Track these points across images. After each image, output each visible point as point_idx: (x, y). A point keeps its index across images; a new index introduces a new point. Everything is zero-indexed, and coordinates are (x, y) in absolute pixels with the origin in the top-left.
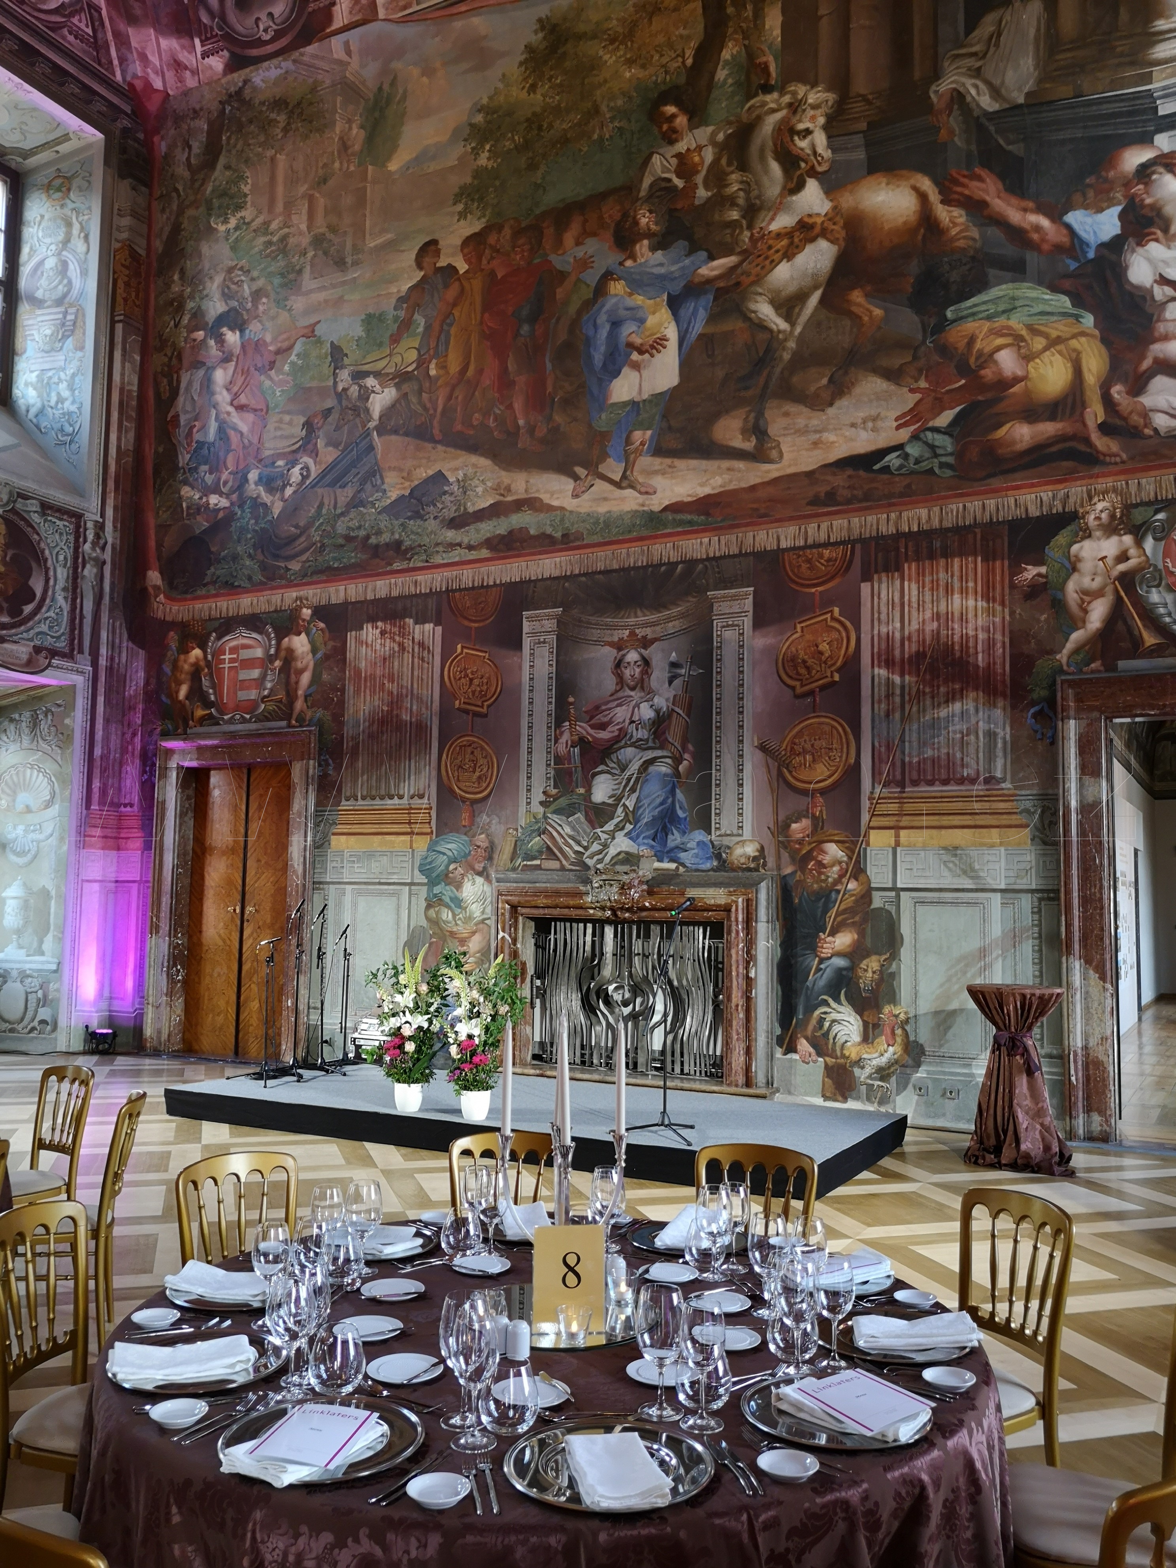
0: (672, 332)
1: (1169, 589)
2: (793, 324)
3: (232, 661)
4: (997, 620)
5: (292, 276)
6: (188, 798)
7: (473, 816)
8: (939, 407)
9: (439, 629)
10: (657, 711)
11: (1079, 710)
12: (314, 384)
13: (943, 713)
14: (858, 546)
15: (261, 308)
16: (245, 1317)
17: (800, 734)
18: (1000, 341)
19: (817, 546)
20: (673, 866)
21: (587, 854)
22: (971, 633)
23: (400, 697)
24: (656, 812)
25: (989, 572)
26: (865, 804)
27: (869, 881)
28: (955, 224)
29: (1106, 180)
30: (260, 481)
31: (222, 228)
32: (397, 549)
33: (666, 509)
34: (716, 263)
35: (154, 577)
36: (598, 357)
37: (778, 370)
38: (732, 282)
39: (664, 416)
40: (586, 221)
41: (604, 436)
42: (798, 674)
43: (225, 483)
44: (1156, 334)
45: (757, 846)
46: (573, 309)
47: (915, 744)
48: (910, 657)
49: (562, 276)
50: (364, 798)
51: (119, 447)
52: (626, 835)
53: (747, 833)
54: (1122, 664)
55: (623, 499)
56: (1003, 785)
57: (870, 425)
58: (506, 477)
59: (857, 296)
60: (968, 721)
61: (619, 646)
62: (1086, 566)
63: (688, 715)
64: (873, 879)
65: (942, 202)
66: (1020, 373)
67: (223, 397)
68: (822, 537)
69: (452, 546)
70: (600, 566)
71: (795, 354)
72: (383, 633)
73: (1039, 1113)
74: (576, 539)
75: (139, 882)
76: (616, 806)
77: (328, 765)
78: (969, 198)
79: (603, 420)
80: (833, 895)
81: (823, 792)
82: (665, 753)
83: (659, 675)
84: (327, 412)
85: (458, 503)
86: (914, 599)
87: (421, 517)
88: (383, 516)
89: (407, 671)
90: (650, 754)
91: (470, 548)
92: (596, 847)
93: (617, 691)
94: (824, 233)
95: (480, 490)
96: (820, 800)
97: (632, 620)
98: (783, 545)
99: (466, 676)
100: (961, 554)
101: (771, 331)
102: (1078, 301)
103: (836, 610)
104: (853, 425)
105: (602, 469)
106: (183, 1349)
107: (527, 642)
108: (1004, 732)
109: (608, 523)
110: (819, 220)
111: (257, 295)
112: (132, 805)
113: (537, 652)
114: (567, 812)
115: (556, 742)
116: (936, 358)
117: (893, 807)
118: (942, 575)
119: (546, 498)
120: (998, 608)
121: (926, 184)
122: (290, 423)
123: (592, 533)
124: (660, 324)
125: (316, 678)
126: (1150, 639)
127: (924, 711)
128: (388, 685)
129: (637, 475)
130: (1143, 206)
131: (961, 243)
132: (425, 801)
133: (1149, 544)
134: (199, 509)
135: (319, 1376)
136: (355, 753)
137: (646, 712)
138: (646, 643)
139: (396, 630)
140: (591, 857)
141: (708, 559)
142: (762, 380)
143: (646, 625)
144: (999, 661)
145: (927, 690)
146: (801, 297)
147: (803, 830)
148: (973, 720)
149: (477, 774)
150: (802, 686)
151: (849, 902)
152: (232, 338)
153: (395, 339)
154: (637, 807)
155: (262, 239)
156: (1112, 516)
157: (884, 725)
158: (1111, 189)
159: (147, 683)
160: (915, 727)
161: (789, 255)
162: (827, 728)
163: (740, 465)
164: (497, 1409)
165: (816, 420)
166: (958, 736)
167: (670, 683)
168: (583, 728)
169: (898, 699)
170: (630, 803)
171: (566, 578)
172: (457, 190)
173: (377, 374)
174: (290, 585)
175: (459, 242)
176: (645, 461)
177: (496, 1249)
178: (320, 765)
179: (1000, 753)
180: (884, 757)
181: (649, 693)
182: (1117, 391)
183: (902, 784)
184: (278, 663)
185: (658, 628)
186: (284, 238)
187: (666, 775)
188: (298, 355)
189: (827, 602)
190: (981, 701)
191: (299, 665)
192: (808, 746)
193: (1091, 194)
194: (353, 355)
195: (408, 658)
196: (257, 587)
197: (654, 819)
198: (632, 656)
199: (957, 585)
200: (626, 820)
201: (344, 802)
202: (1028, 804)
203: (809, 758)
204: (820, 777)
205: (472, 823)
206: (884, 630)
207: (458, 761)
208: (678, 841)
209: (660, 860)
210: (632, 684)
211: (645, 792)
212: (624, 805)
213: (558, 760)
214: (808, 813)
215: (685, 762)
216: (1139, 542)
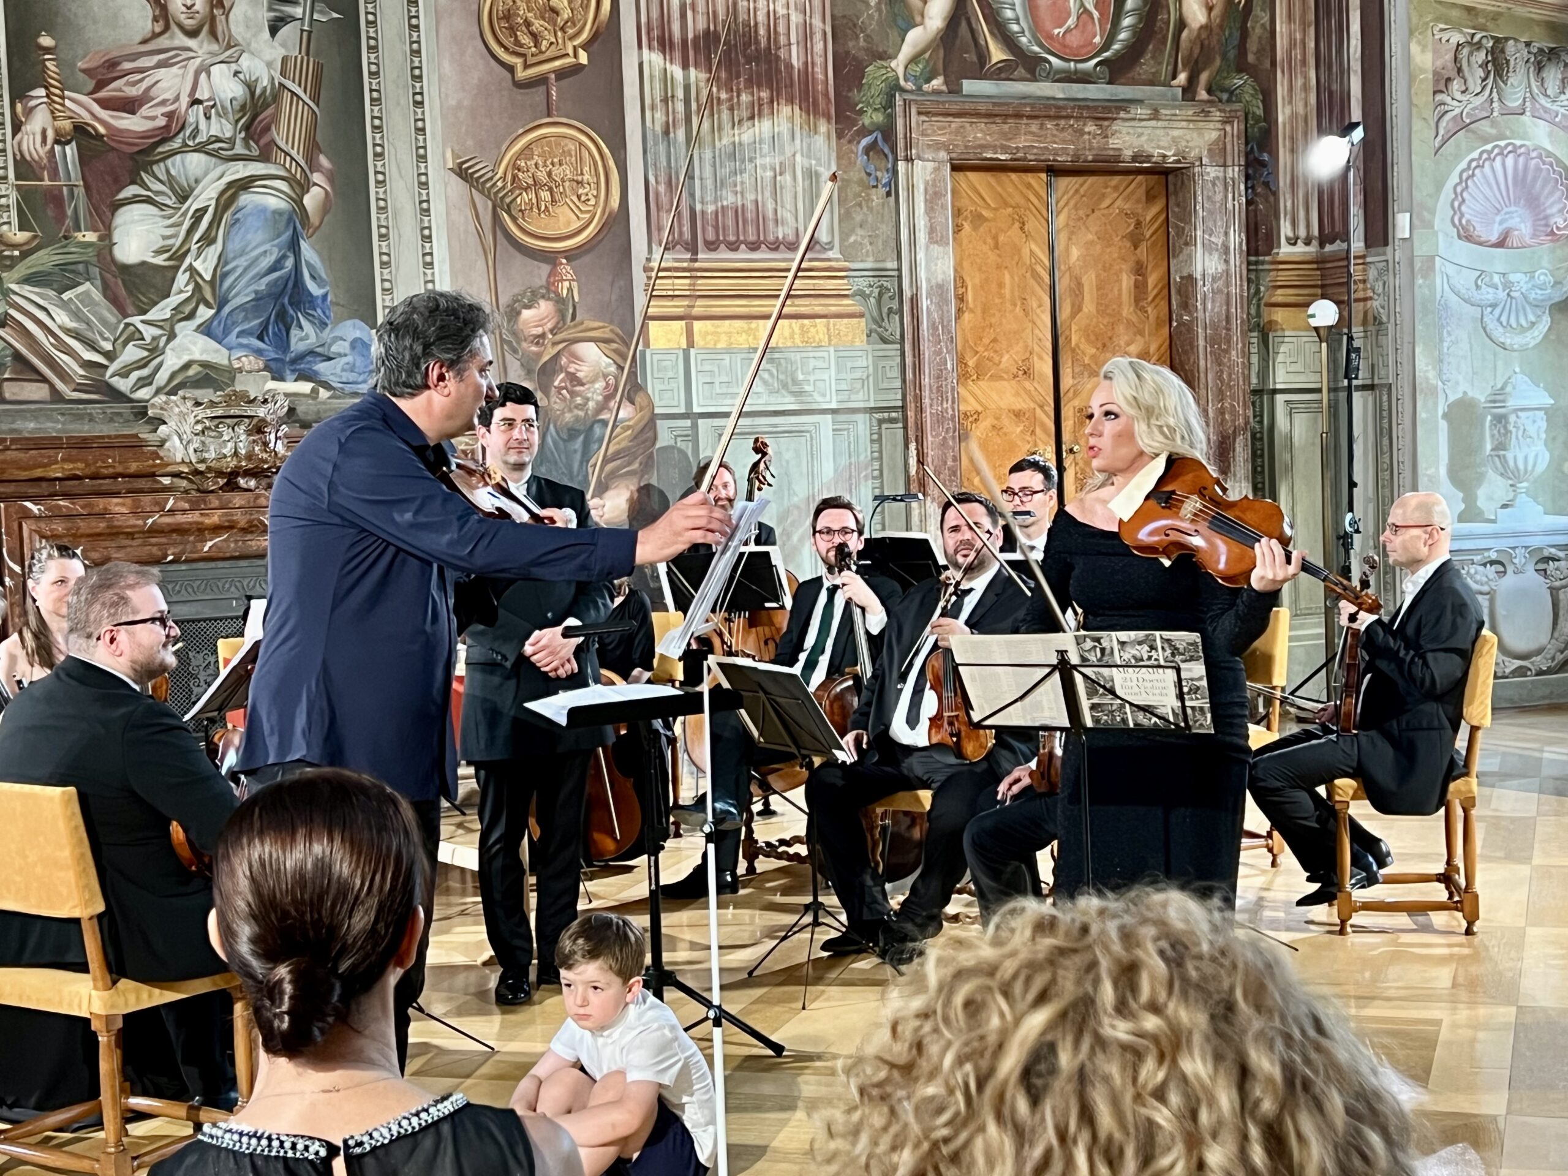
10: (250, 86)
13: (746, 135)
17: (527, 152)
20: (305, 387)
21: (114, 367)
22: (781, 11)
24: (262, 285)
26: (639, 278)
27: (652, 405)
42: (517, 43)
47: (709, 183)
48: (696, 38)
52: (199, 329)
56: (830, 254)
60: (782, 152)
63: (316, 99)
76: (170, 272)
80: (597, 429)
81: (571, 255)
82: (272, 169)
83: (247, 13)
90: (240, 170)
92: (132, 353)
93: (155, 36)
96: (566, 269)
108: (829, 173)
114: (58, 280)
117: (682, 284)
126: (997, 53)
127: (720, 129)
137: (226, 86)
140: (124, 373)
144: (819, 60)
145: (724, 96)
147: (542, 321)
148: (788, 154)
150: (526, 66)
151: (624, 439)
154: (219, 274)
157: (662, 148)
160: (708, 154)
162: (572, 146)
166: (769, 174)
167: (274, 31)
168: (82, 106)
169: (680, 107)
170: (205, 266)
180: (664, 199)
181: (230, 47)
183: (692, 247)
187: (277, 213)
190: (797, 120)
192: (542, 175)
197: (259, 298)
200: (198, 298)
202: (862, 283)
203: (545, 195)
204: (565, 231)
208: (313, 339)
209: (279, 377)
210: (189, 23)
211: (235, 245)
212: (191, 269)
213: (24, 168)
214: (549, 291)
215: (315, 190)
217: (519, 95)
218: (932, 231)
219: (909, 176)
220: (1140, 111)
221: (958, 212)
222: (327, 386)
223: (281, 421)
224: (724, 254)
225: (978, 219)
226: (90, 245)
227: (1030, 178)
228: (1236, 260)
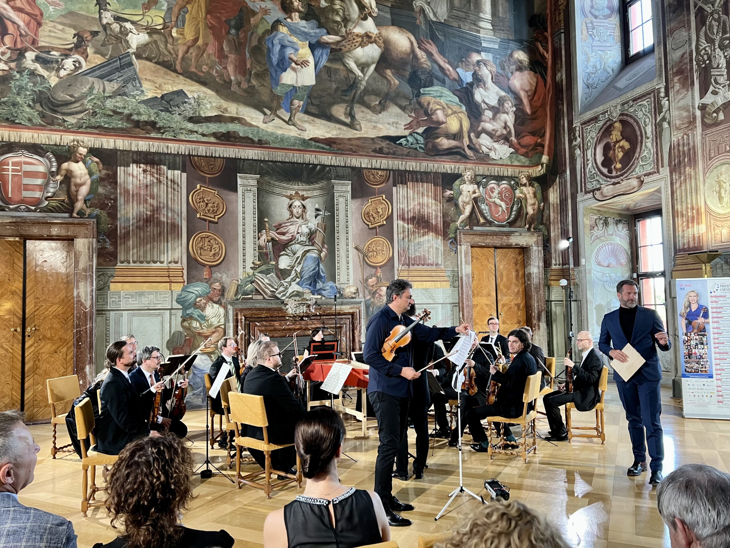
0: (311, 60)
2: (364, 75)
4: (439, 208)
7: (211, 273)
8: (419, 125)
10: (310, 229)
11: (464, 242)
13: (422, 239)
14: (391, 172)
17: (371, 244)
18: (438, 107)
19: (376, 169)
20: (319, 297)
21: (277, 292)
22: (430, 211)
23: (159, 208)
24: (311, 274)
25: (436, 190)
26: (396, 272)
28: (422, 58)
29: (468, 61)
30: (36, 60)
32: (153, 126)
33: (311, 139)
34: (331, 37)
36: (275, 59)
37: (359, 92)
38: (338, 47)
39: (309, 97)
41: (279, 98)
42: (370, 219)
43: (3, 53)
44: (482, 119)
45: (356, 288)
46: (260, 31)
47: (413, 250)
48: (411, 218)
50: (134, 262)
52: (297, 283)
53: (351, 282)
54: (475, 228)
55: (290, 130)
56: (441, 267)
57: (395, 125)
58: (224, 103)
59: (389, 72)
60: (430, 243)
62: (464, 193)
63: (324, 232)
65: (418, 47)
66: (444, 120)
68: (378, 166)
72: (145, 171)
74: (266, 143)
76: (290, 271)
77: (105, 242)
79: (278, 90)
81: (380, 267)
82: (314, 248)
83: (310, 213)
84: (94, 33)
85: (194, 109)
86: (411, 196)
87: (170, 112)
88: (143, 106)
89: (163, 195)
90: (307, 248)
91: (203, 135)
92: (282, 289)
93: (290, 218)
94: (376, 42)
95: (208, 106)
96: (379, 270)
97: (296, 187)
98: (363, 166)
99: (204, 201)
100: (428, 182)
101: (355, 74)
102: (461, 101)
103: (384, 196)
104: (389, 124)
105: (279, 113)
107: (240, 189)
108: (441, 248)
109: (282, 139)
110: (373, 36)
113: (247, 194)
114: (266, 272)
115: (259, 239)
116: (417, 106)
117: (406, 274)
118: (421, 189)
119: (248, 120)
120: (439, 204)
121: (413, 38)
123: (274, 142)
124: (305, 54)
125: (92, 190)
126: (482, 220)
127: (416, 238)
128: (150, 201)
129: (297, 120)
131: (425, 66)
132: (179, 264)
136: (126, 235)
137: (305, 230)
138: (304, 198)
139: (155, 171)
140: (279, 293)
141: (331, 166)
142: (352, 94)
143: (303, 190)
144: (439, 223)
145: (417, 231)
146: (367, 65)
147: (373, 282)
148: (432, 243)
149: (213, 252)
150: (372, 225)
153: (146, 7)
154: (302, 271)
156: (471, 178)
157: (402, 242)
158: (469, 65)
160: (413, 244)
161: (362, 45)
162: (381, 242)
163: (344, 128)
165: (374, 117)
166: (427, 248)
167: (316, 217)
168: (273, 234)
169: (407, 233)
170: (298, 269)
171: (261, 161)
174: (68, 131)
178: (98, 241)
179: (440, 255)
180: (402, 254)
181: (306, 221)
182: (472, 135)
183: (409, 265)
184: (59, 178)
185: (309, 192)
187: (315, 258)
189: (380, 192)
190: (434, 236)
191: (78, 181)
192: (374, 249)
194: (114, 5)
195: (163, 187)
196: (38, 127)
197: (310, 276)
199: (426, 193)
200: (296, 276)
201: (119, 264)
202: (449, 274)
203: (375, 253)
204: (379, 261)
205: (211, 277)
206: (401, 206)
207: (200, 245)
208: (321, 286)
209: (313, 294)
210: (297, 216)
211: (305, 265)
212: (295, 270)
213: (260, 248)
214: (375, 275)
215: (324, 253)
216: (479, 188)
217: (370, 231)
218: (466, 261)
219: (461, 249)
220: (517, 234)
221: (472, 257)
222: (324, 296)
223: (314, 305)
224: (416, 266)
225: (477, 259)
226: (273, 265)
227: (490, 249)
228: (541, 269)
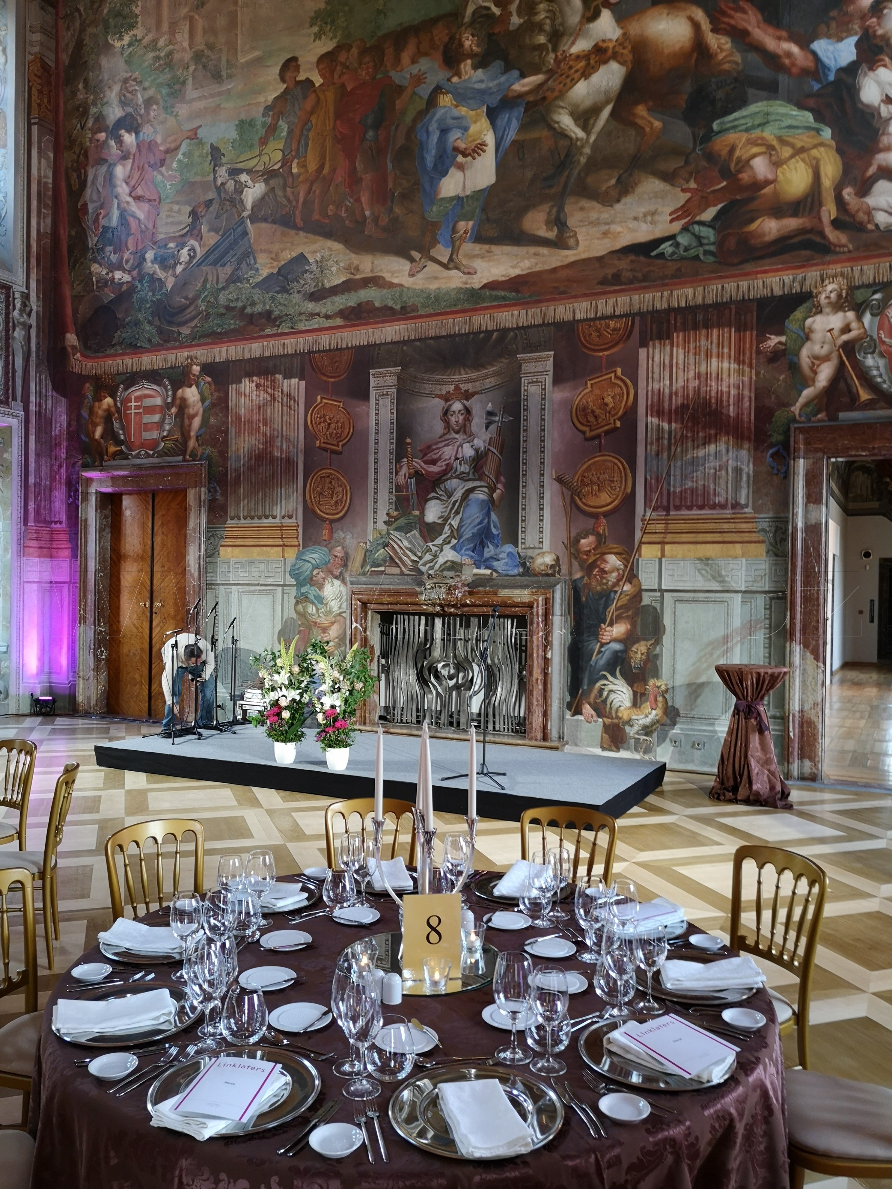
0: (490, 139)
1: (882, 355)
2: (588, 134)
3: (137, 407)
4: (746, 379)
5: (177, 87)
6: (106, 517)
7: (331, 532)
8: (705, 205)
9: (303, 383)
10: (477, 450)
11: (807, 451)
12: (198, 179)
13: (701, 453)
14: (637, 319)
15: (152, 114)
16: (166, 969)
17: (589, 469)
18: (755, 150)
19: (604, 318)
20: (488, 572)
21: (421, 562)
22: (725, 389)
23: (272, 438)
24: (475, 530)
25: (740, 341)
26: (638, 524)
27: (640, 585)
28: (722, 50)
29: (846, 13)
30: (155, 260)
31: (118, 44)
32: (268, 318)
33: (485, 286)
34: (526, 80)
35: (72, 339)
36: (430, 159)
37: (576, 172)
38: (539, 97)
39: (484, 210)
40: (419, 43)
41: (434, 226)
42: (588, 421)
43: (127, 261)
44: (881, 146)
45: (554, 557)
46: (409, 118)
47: (678, 477)
48: (677, 408)
49: (400, 90)
50: (245, 518)
51: (38, 231)
52: (451, 548)
53: (546, 546)
54: (842, 415)
55: (450, 278)
56: (746, 510)
57: (649, 218)
58: (355, 259)
59: (641, 110)
60: (721, 460)
61: (446, 398)
62: (817, 336)
63: (501, 453)
64: (643, 583)
65: (712, 31)
66: (770, 177)
67: (123, 189)
68: (609, 311)
69: (313, 315)
70: (432, 333)
71: (590, 158)
72: (258, 386)
73: (767, 762)
74: (413, 311)
75: (69, 583)
76: (442, 526)
77: (216, 491)
78: (734, 27)
79: (434, 212)
80: (612, 595)
81: (606, 515)
82: (483, 484)
84: (209, 203)
85: (316, 280)
86: (681, 362)
87: (287, 291)
88: (257, 291)
89: (277, 418)
90: (470, 485)
91: (327, 317)
92: (428, 557)
93: (444, 434)
94: (615, 56)
95: (334, 269)
96: (603, 521)
97: (456, 377)
98: (578, 317)
99: (325, 421)
100: (719, 326)
101: (571, 138)
102: (819, 117)
103: (619, 370)
104: (636, 219)
105: (433, 253)
106: (114, 1002)
107: (373, 394)
108: (748, 468)
109: (437, 298)
110: (611, 45)
111: (149, 102)
112: (60, 523)
113: (381, 402)
114: (406, 529)
115: (397, 474)
116: (704, 163)
117: (660, 527)
118: (703, 342)
119: (388, 277)
120: (747, 369)
121: (699, 15)
122: (179, 212)
123: (425, 306)
124: (480, 132)
125: (205, 422)
126: (864, 395)
127: (687, 451)
128: (263, 428)
129: (461, 258)
130: (875, 36)
131: (726, 66)
132: (294, 520)
133: (867, 318)
134: (106, 283)
135: (229, 1028)
136: (237, 480)
137: (468, 451)
138: (468, 396)
139: (268, 383)
140: (424, 565)
141: (518, 328)
142: (563, 180)
143: (468, 381)
144: (746, 412)
145: (689, 435)
146: (595, 110)
147: (590, 544)
148: (724, 459)
149: (334, 499)
150: (591, 431)
151: (624, 600)
152: (129, 139)
153: (263, 142)
154: (460, 526)
155: (152, 55)
156: (839, 296)
157: (655, 462)
158: (850, 22)
159: (69, 425)
160: (679, 464)
161: (586, 74)
162: (610, 465)
163: (544, 251)
164: (380, 1059)
165: (606, 213)
166: (712, 471)
167: (487, 427)
168: (418, 464)
169: (666, 442)
170: (455, 523)
171: (403, 342)
172: (313, 14)
173: (249, 172)
174: (182, 346)
175: (315, 59)
176: (468, 247)
177: (368, 900)
178: (209, 491)
179: (744, 484)
180: (654, 486)
181: (470, 436)
182: (848, 193)
183: (667, 509)
184: (174, 410)
185: (477, 384)
186: (170, 54)
187: (483, 501)
188: (183, 154)
189: (612, 364)
190: (731, 443)
191: (191, 411)
192: (595, 479)
193: (833, 25)
194: (229, 154)
195: (278, 406)
196: (155, 348)
197: (474, 535)
198: (457, 406)
199: (715, 350)
200: (452, 536)
201: (229, 521)
202: (765, 526)
203: (595, 488)
204: (604, 503)
205: (331, 538)
206: (656, 386)
207: (319, 489)
208: (492, 553)
209: (478, 567)
210: (457, 428)
211: (467, 514)
212: (450, 524)
213: (398, 488)
214: (594, 531)
215: (498, 491)
216: (859, 317)
217: (586, 444)
218: (809, 496)
222: (496, 571)
224: (685, 512)
